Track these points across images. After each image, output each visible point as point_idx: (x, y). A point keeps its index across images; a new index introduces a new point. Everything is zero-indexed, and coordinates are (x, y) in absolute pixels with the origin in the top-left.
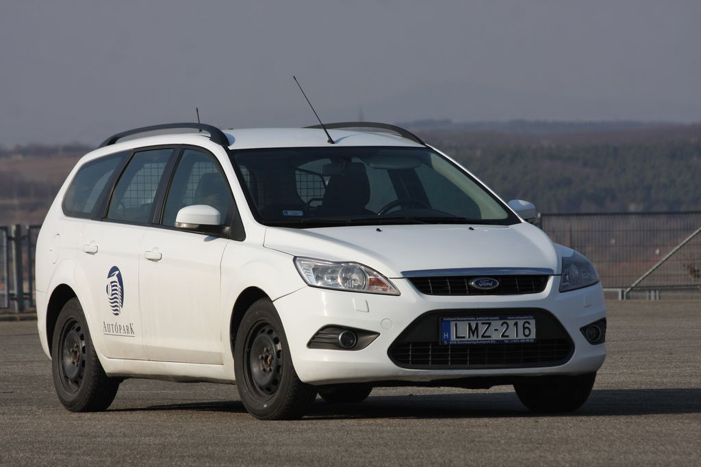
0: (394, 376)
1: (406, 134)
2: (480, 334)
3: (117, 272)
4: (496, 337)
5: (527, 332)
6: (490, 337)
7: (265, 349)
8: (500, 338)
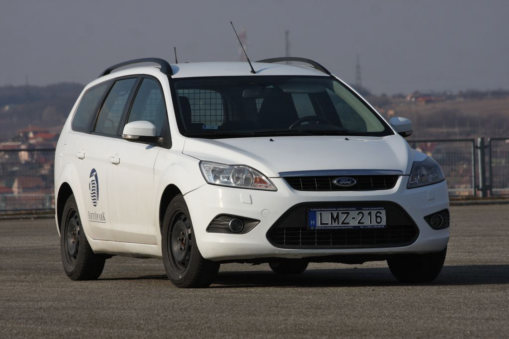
0: (272, 254)
1: (318, 66)
2: (341, 222)
3: (95, 173)
4: (353, 223)
5: (379, 220)
6: (349, 223)
7: (181, 232)
8: (357, 224)
